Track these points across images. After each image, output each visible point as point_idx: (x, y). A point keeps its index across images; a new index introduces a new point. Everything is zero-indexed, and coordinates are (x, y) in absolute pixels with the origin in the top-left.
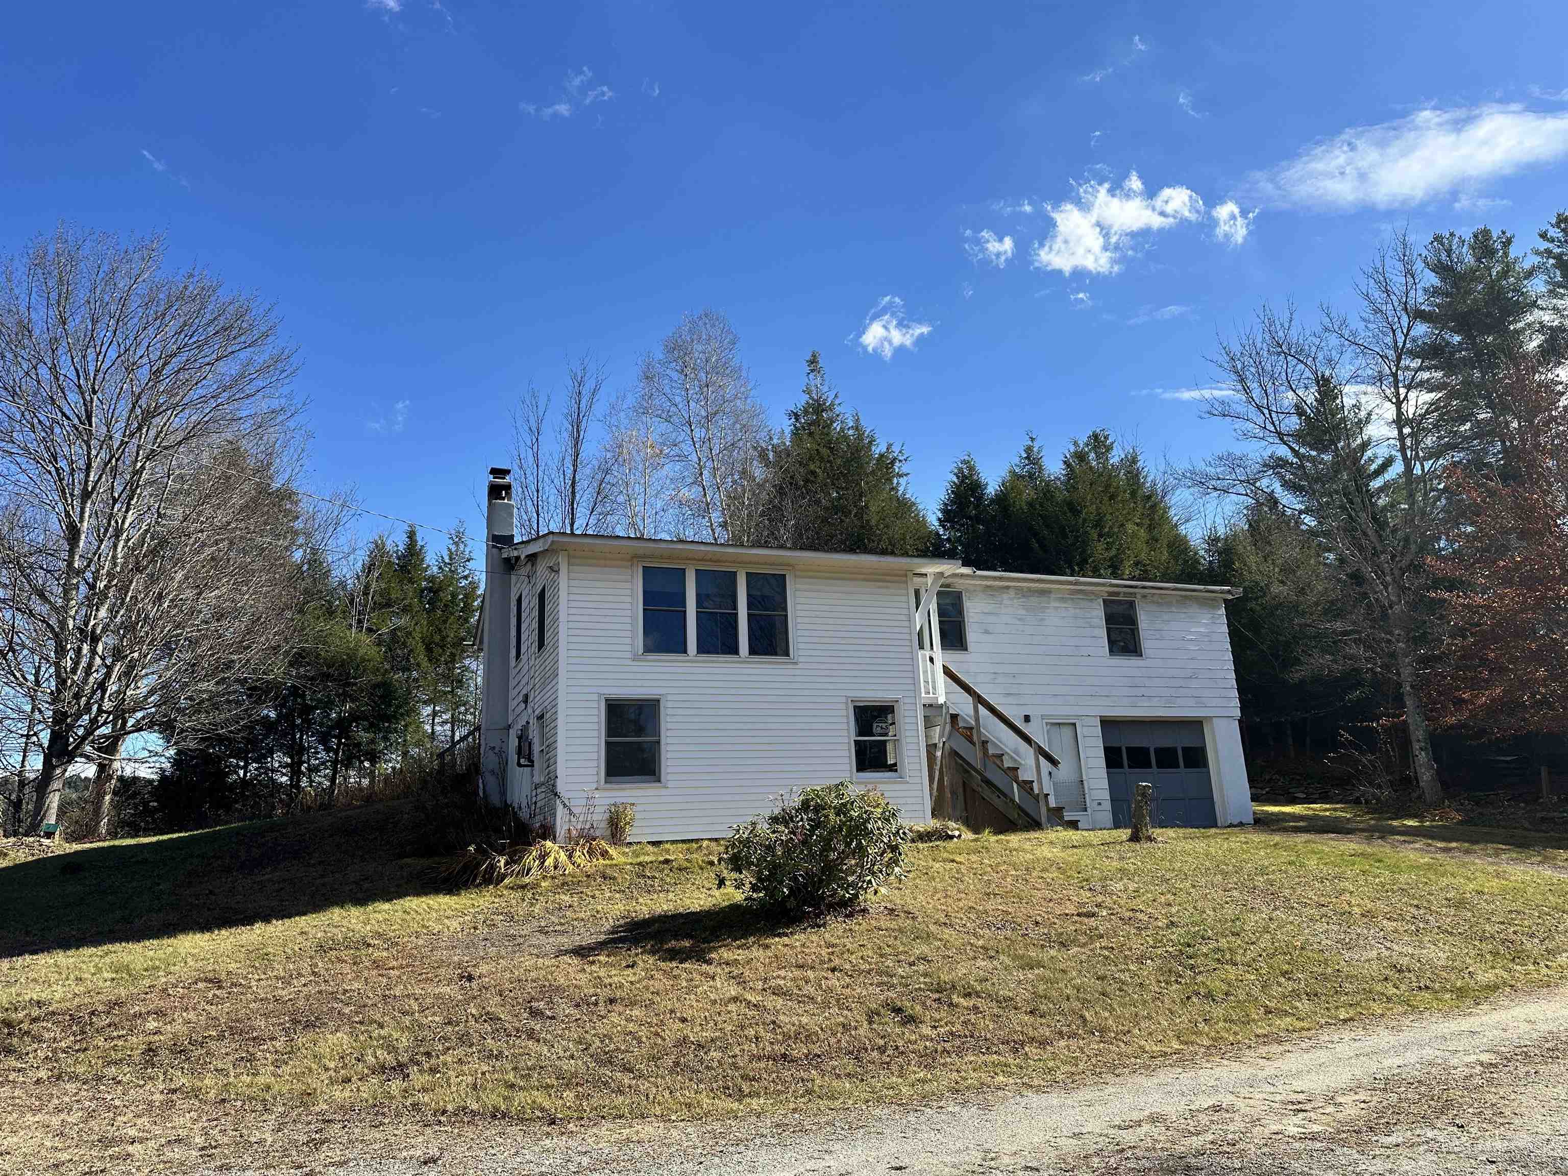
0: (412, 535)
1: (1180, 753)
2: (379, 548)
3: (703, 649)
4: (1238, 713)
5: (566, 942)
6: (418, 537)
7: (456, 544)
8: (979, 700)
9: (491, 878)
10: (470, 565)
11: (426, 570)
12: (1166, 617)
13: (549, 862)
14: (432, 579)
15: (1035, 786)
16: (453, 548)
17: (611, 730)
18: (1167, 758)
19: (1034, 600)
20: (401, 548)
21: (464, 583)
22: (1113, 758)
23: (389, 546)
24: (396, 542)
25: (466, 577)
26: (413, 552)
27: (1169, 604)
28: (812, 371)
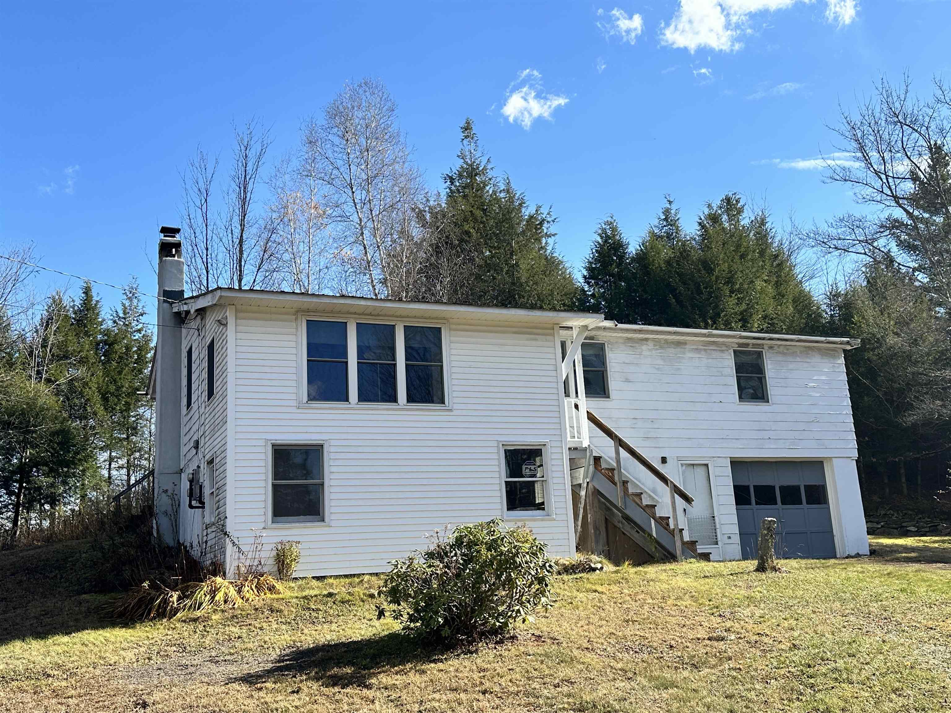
0: (87, 291)
1: (803, 490)
2: (57, 302)
3: (363, 397)
4: (856, 454)
5: (235, 670)
6: (94, 293)
7: (130, 299)
8: (620, 443)
9: (165, 613)
10: (143, 319)
11: (101, 324)
12: (791, 366)
13: (220, 596)
14: (107, 332)
15: (671, 521)
16: (127, 303)
17: (278, 474)
19: (671, 351)
20: (78, 303)
21: (137, 336)
22: (741, 495)
23: (66, 302)
24: (73, 298)
25: (139, 331)
26: (88, 307)
27: (794, 354)
28: (466, 137)
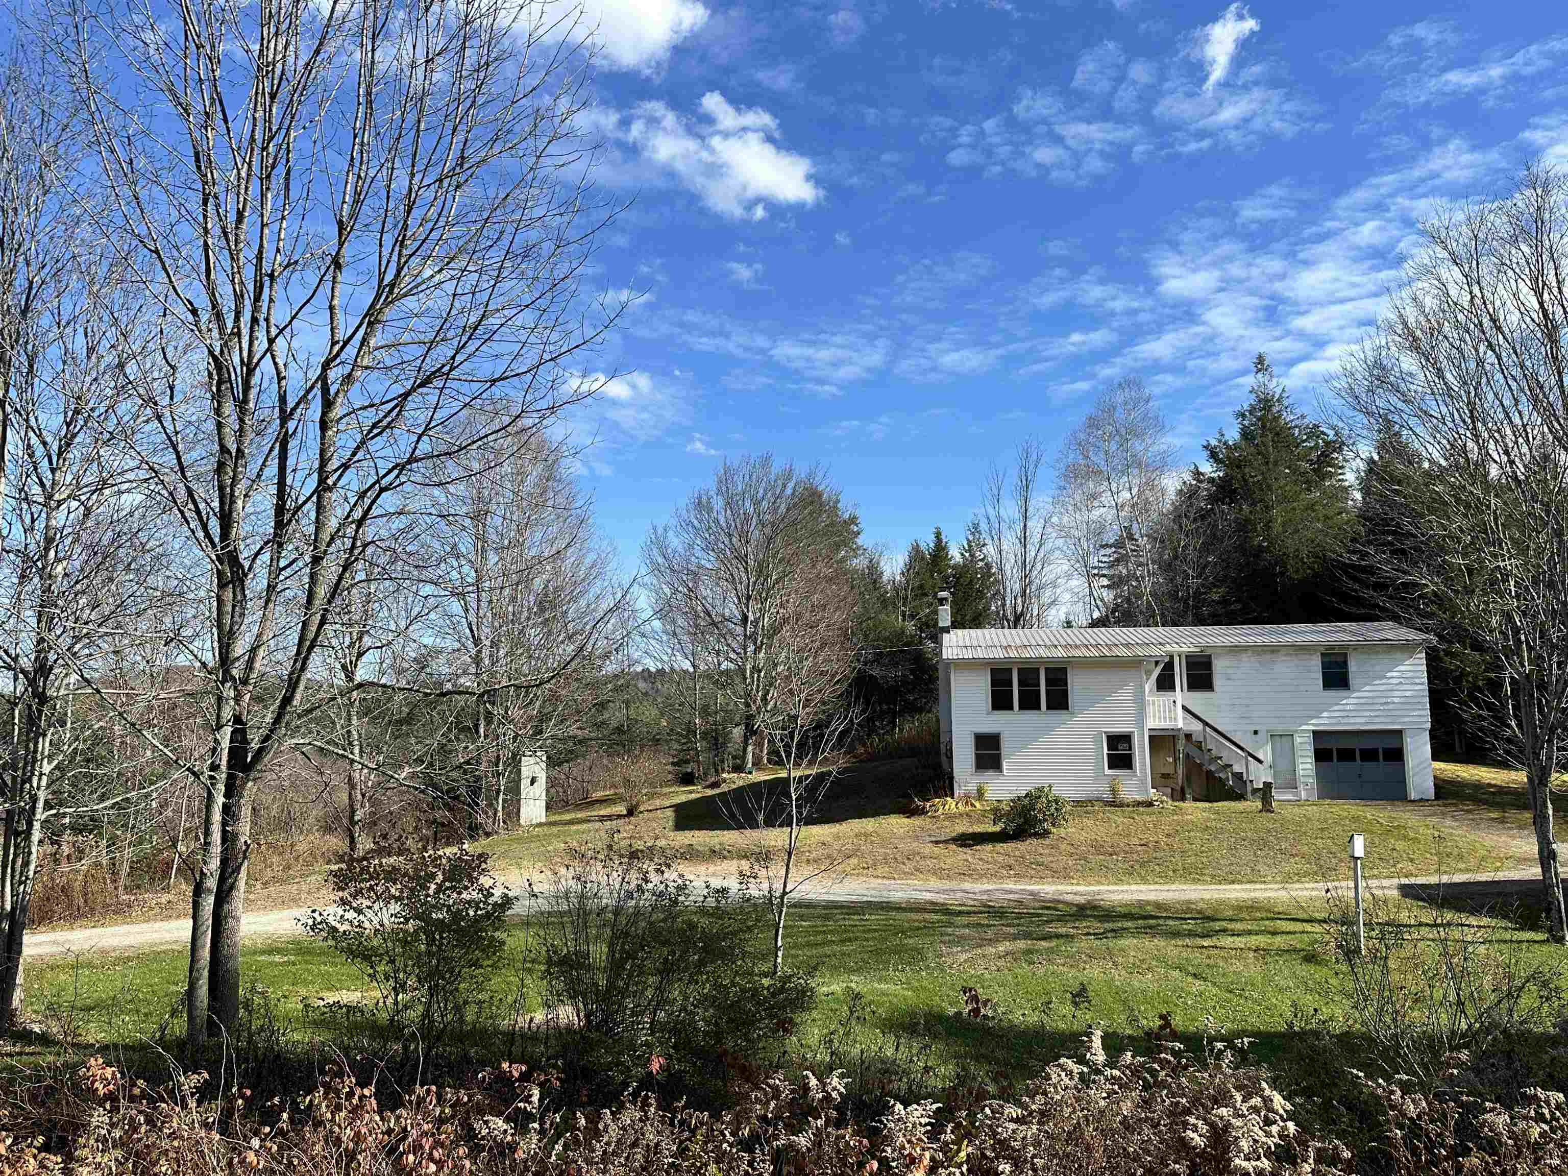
0: (938, 535)
1: (1381, 751)
2: (916, 549)
3: (1021, 708)
4: (1429, 725)
6: (943, 537)
7: (973, 534)
8: (1206, 724)
9: (922, 812)
10: (985, 550)
11: (950, 560)
12: (1373, 662)
13: (947, 807)
14: (954, 567)
15: (1245, 775)
16: (971, 538)
17: (977, 747)
18: (1369, 755)
19: (1268, 657)
20: (932, 545)
21: (981, 564)
22: (1321, 755)
23: (923, 546)
24: (927, 542)
25: (982, 560)
26: (940, 548)
27: (1378, 652)
28: (1260, 370)
